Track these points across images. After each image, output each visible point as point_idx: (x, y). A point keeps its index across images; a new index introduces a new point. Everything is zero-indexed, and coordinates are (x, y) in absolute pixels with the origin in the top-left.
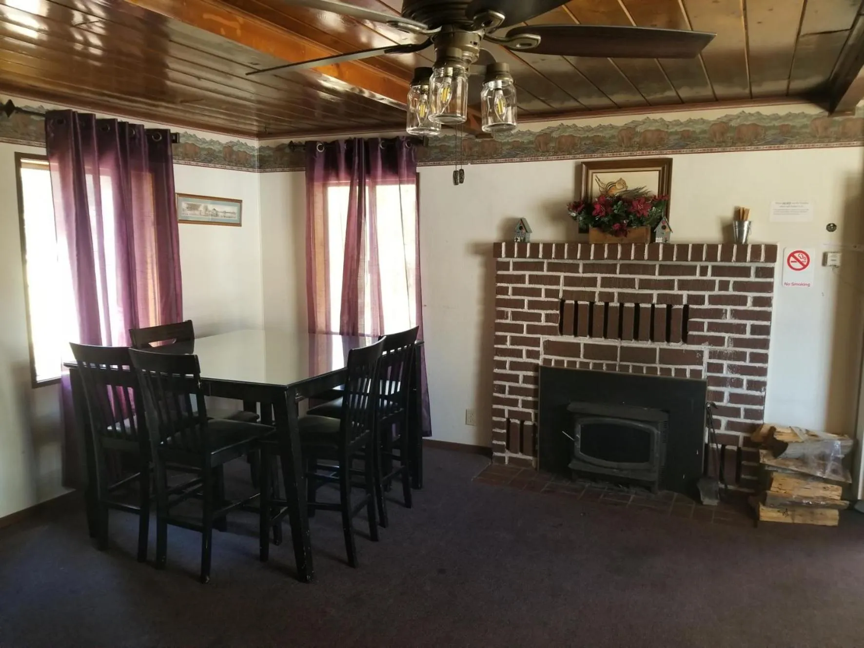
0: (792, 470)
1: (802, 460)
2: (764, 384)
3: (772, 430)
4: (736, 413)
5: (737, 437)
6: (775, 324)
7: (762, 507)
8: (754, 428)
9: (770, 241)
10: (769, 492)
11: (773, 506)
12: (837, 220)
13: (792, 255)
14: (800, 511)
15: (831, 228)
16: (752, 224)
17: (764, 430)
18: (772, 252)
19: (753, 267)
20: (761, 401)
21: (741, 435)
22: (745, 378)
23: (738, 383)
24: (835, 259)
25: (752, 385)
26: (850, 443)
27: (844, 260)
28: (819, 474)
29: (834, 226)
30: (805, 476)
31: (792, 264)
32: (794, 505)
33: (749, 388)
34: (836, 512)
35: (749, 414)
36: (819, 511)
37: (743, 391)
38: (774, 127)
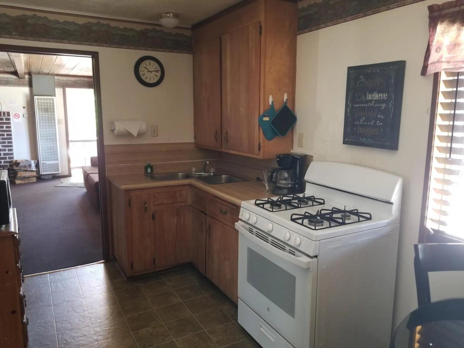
0: (23, 170)
1: (25, 167)
2: (12, 149)
3: (16, 161)
4: (6, 158)
5: (7, 165)
6: (13, 133)
7: (16, 180)
8: (11, 162)
9: (8, 111)
10: (17, 176)
11: (19, 179)
12: (25, 106)
13: (15, 115)
14: (26, 179)
15: (24, 108)
16: (2, 107)
17: (14, 161)
18: (8, 114)
19: (4, 118)
20: (12, 154)
21: (8, 164)
22: (7, 148)
23: (5, 150)
24: (26, 116)
25: (9, 150)
26: (36, 161)
27: (28, 116)
28: (29, 169)
29: (25, 107)
30: (26, 171)
31: (15, 117)
32: (25, 178)
33: (8, 151)
34: (35, 178)
35: (9, 158)
36: (31, 178)
37: (7, 152)
38: (4, 80)
